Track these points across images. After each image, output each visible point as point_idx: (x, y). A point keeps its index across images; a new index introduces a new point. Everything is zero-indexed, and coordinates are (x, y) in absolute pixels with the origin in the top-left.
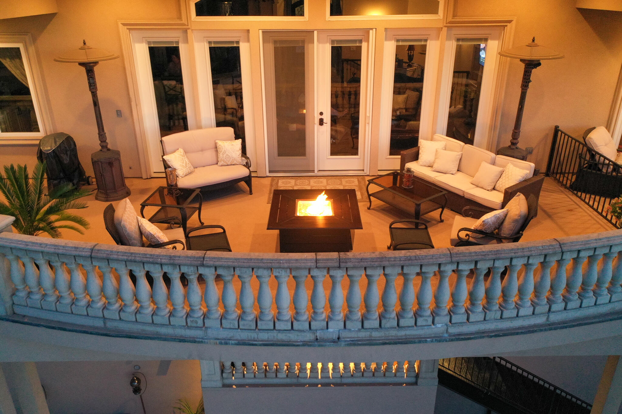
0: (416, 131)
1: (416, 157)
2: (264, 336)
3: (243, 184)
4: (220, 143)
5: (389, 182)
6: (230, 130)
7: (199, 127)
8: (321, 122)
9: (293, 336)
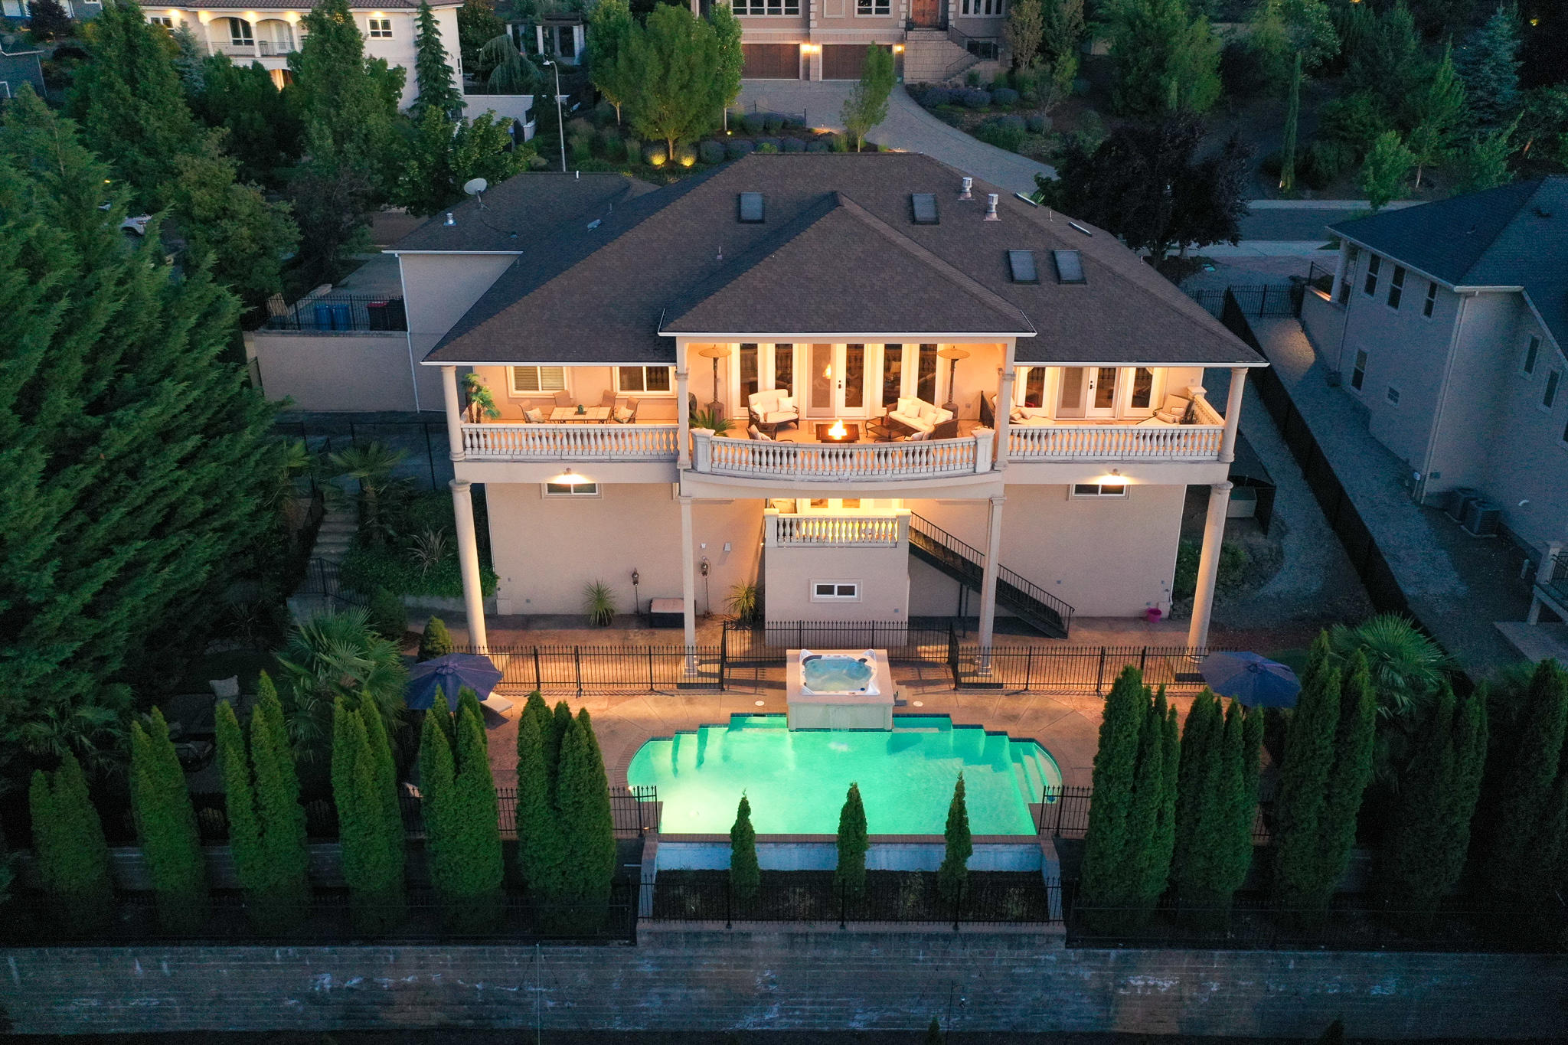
0: (898, 392)
1: (895, 409)
2: (818, 478)
3: (793, 424)
4: (781, 399)
5: (879, 423)
6: (785, 392)
7: (765, 390)
8: (840, 386)
9: (830, 478)
